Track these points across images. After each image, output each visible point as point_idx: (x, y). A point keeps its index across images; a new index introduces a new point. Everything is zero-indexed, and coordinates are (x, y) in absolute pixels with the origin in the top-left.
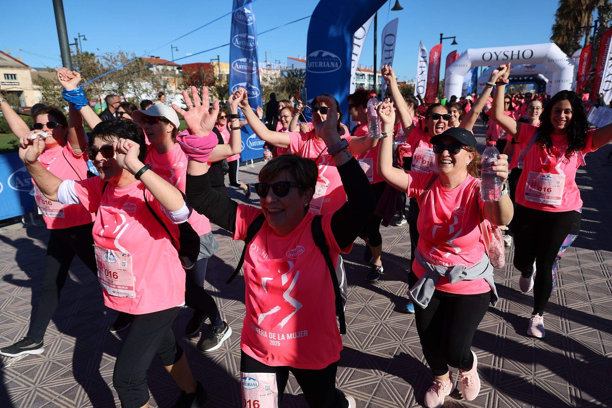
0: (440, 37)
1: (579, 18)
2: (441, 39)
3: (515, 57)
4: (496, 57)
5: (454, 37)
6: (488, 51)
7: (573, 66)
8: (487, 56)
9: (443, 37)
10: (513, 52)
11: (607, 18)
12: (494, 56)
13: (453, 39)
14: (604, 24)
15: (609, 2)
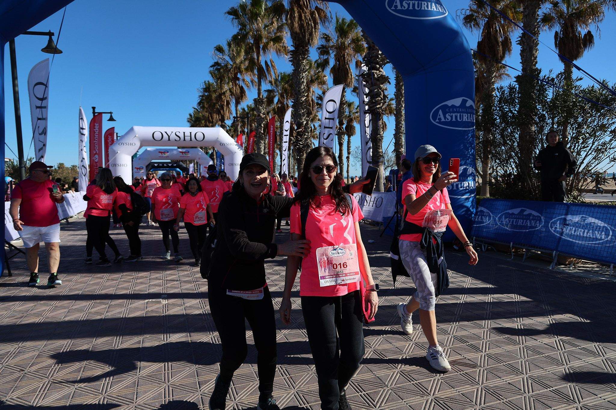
0: (92, 110)
1: (222, 112)
2: (94, 113)
3: (188, 138)
4: (168, 137)
5: (111, 113)
6: (159, 130)
7: (242, 151)
8: (158, 136)
9: (96, 111)
10: (184, 133)
11: (262, 110)
12: (165, 136)
13: (110, 114)
14: (261, 115)
15: (261, 97)
